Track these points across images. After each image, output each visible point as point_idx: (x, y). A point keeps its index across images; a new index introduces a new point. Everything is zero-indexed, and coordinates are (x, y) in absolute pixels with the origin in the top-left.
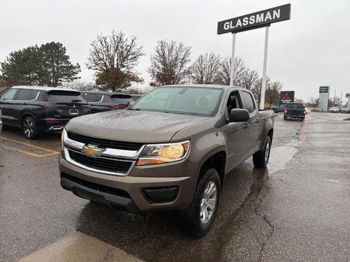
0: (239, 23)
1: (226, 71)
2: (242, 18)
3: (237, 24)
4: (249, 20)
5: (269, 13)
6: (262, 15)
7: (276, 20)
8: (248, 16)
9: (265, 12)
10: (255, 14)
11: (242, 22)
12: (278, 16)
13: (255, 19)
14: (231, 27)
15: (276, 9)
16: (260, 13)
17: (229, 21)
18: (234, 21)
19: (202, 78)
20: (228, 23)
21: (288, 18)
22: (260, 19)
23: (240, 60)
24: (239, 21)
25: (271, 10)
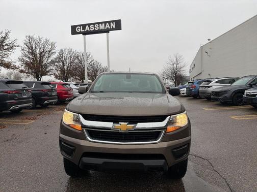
0: (87, 28)
1: (80, 62)
2: (89, 25)
3: (86, 29)
4: (94, 27)
5: (107, 24)
6: (103, 24)
7: (113, 29)
8: (94, 24)
9: (105, 23)
10: (98, 23)
11: (90, 28)
12: (114, 27)
13: (99, 26)
14: (82, 31)
15: (112, 22)
16: (102, 23)
17: (80, 26)
18: (84, 26)
19: (64, 66)
20: (79, 27)
21: (120, 29)
22: (102, 27)
23: (89, 55)
24: (87, 26)
25: (109, 22)
